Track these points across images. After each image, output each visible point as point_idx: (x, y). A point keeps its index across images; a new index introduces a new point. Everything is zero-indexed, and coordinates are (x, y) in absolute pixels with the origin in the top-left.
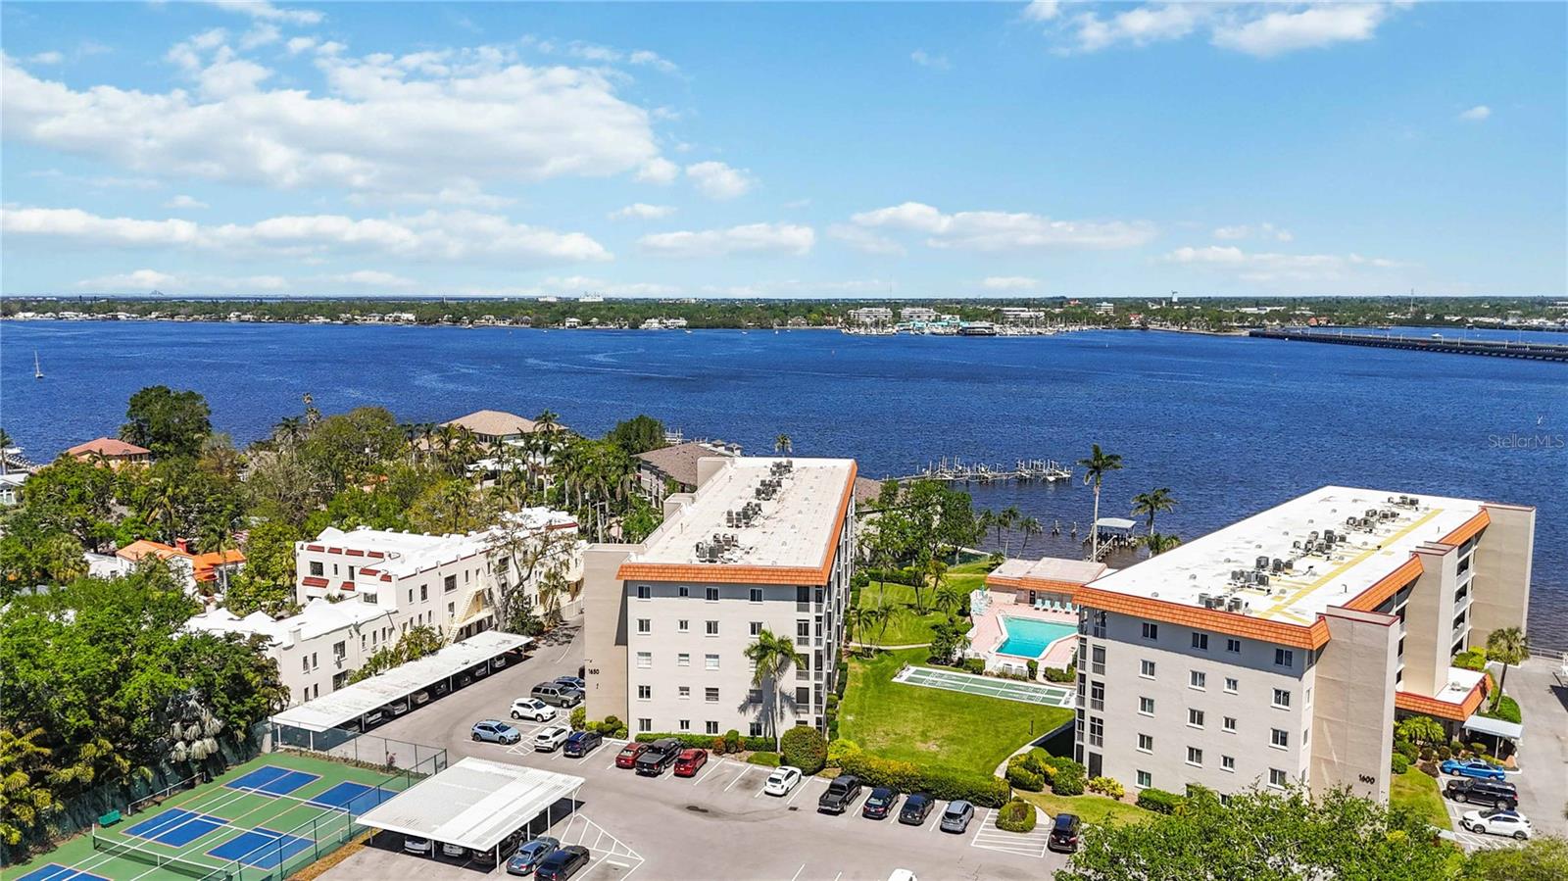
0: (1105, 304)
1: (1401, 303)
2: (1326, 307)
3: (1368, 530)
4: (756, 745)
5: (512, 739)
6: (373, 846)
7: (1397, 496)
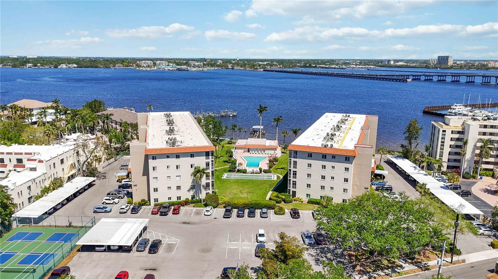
0: (219, 61)
1: (299, 61)
2: (281, 62)
3: (344, 124)
4: (194, 201)
5: (109, 211)
6: (82, 251)
7: (344, 115)
